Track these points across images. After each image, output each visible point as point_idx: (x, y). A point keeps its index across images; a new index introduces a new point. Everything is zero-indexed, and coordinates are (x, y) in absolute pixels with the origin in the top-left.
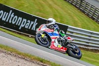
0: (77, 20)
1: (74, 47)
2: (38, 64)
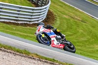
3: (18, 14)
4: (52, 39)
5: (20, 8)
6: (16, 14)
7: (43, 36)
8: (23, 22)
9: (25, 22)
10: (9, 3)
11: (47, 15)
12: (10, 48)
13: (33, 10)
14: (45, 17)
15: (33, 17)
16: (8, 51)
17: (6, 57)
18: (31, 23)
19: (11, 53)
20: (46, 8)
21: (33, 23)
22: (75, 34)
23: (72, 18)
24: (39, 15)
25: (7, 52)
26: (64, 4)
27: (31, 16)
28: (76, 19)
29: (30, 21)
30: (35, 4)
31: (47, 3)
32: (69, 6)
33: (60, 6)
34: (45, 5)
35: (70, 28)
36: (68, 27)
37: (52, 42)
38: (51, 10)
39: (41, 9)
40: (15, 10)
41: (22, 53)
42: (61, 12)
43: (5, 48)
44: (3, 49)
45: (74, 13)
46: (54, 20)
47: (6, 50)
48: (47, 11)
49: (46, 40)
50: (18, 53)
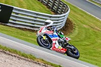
1: (73, 47)
3: (35, 21)
5: (37, 14)
12: (15, 52)
13: (50, 17)
14: (63, 25)
16: (13, 54)
17: (9, 61)
19: (15, 56)
22: (92, 44)
23: (92, 28)
25: (12, 56)
26: (86, 14)
28: (96, 29)
32: (90, 16)
33: (81, 15)
34: (64, 13)
35: (88, 37)
36: (86, 36)
38: (71, 19)
39: (59, 17)
41: (27, 58)
42: (81, 21)
44: (8, 52)
45: (94, 23)
46: (72, 29)
47: (11, 53)
48: (65, 20)
50: (23, 58)
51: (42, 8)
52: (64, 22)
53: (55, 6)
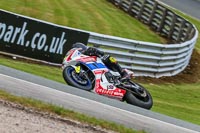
0: (100, 18)
2: (52, 118)
3: (132, 58)
4: (98, 77)
5: (136, 45)
6: (127, 57)
7: (78, 69)
8: (142, 75)
9: (146, 75)
10: (114, 35)
11: (191, 60)
13: (162, 49)
14: (186, 64)
15: (161, 65)
18: (158, 77)
20: (188, 46)
21: (161, 76)
24: (174, 60)
27: (158, 61)
29: (155, 73)
30: (165, 37)
31: (190, 35)
34: (187, 39)
37: (97, 83)
39: (178, 49)
40: (126, 50)
43: (103, 127)
44: (99, 128)
48: (190, 53)
49: (83, 78)
51: (141, 31)
52: (188, 58)
53: (166, 27)
